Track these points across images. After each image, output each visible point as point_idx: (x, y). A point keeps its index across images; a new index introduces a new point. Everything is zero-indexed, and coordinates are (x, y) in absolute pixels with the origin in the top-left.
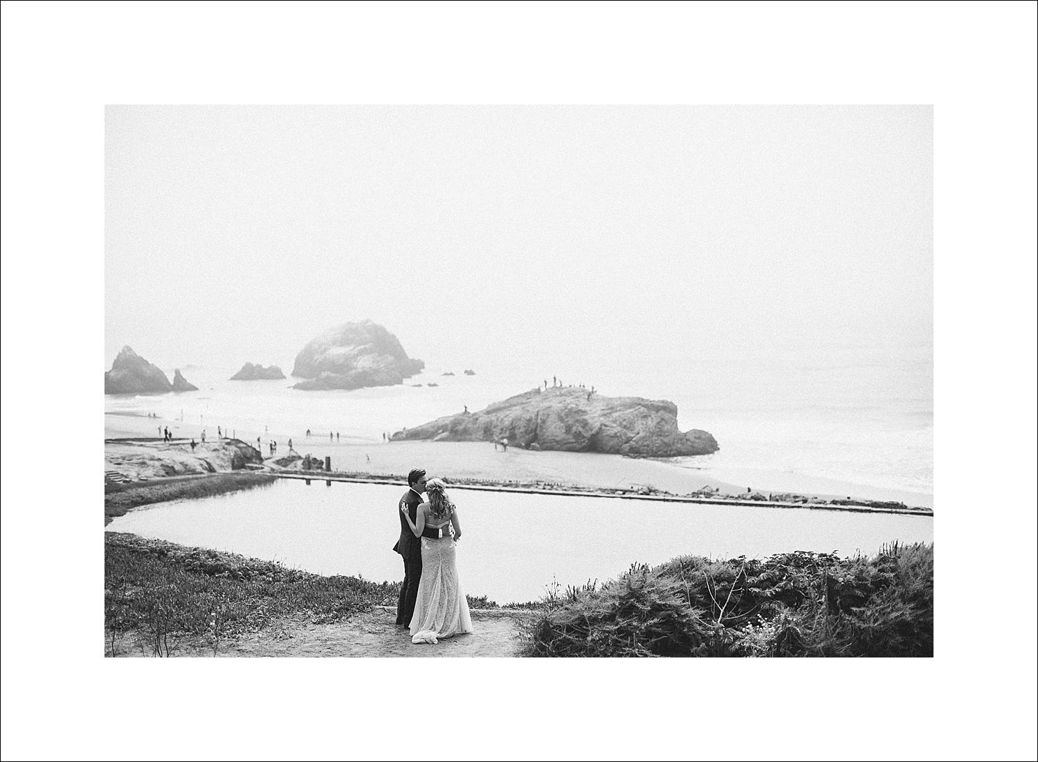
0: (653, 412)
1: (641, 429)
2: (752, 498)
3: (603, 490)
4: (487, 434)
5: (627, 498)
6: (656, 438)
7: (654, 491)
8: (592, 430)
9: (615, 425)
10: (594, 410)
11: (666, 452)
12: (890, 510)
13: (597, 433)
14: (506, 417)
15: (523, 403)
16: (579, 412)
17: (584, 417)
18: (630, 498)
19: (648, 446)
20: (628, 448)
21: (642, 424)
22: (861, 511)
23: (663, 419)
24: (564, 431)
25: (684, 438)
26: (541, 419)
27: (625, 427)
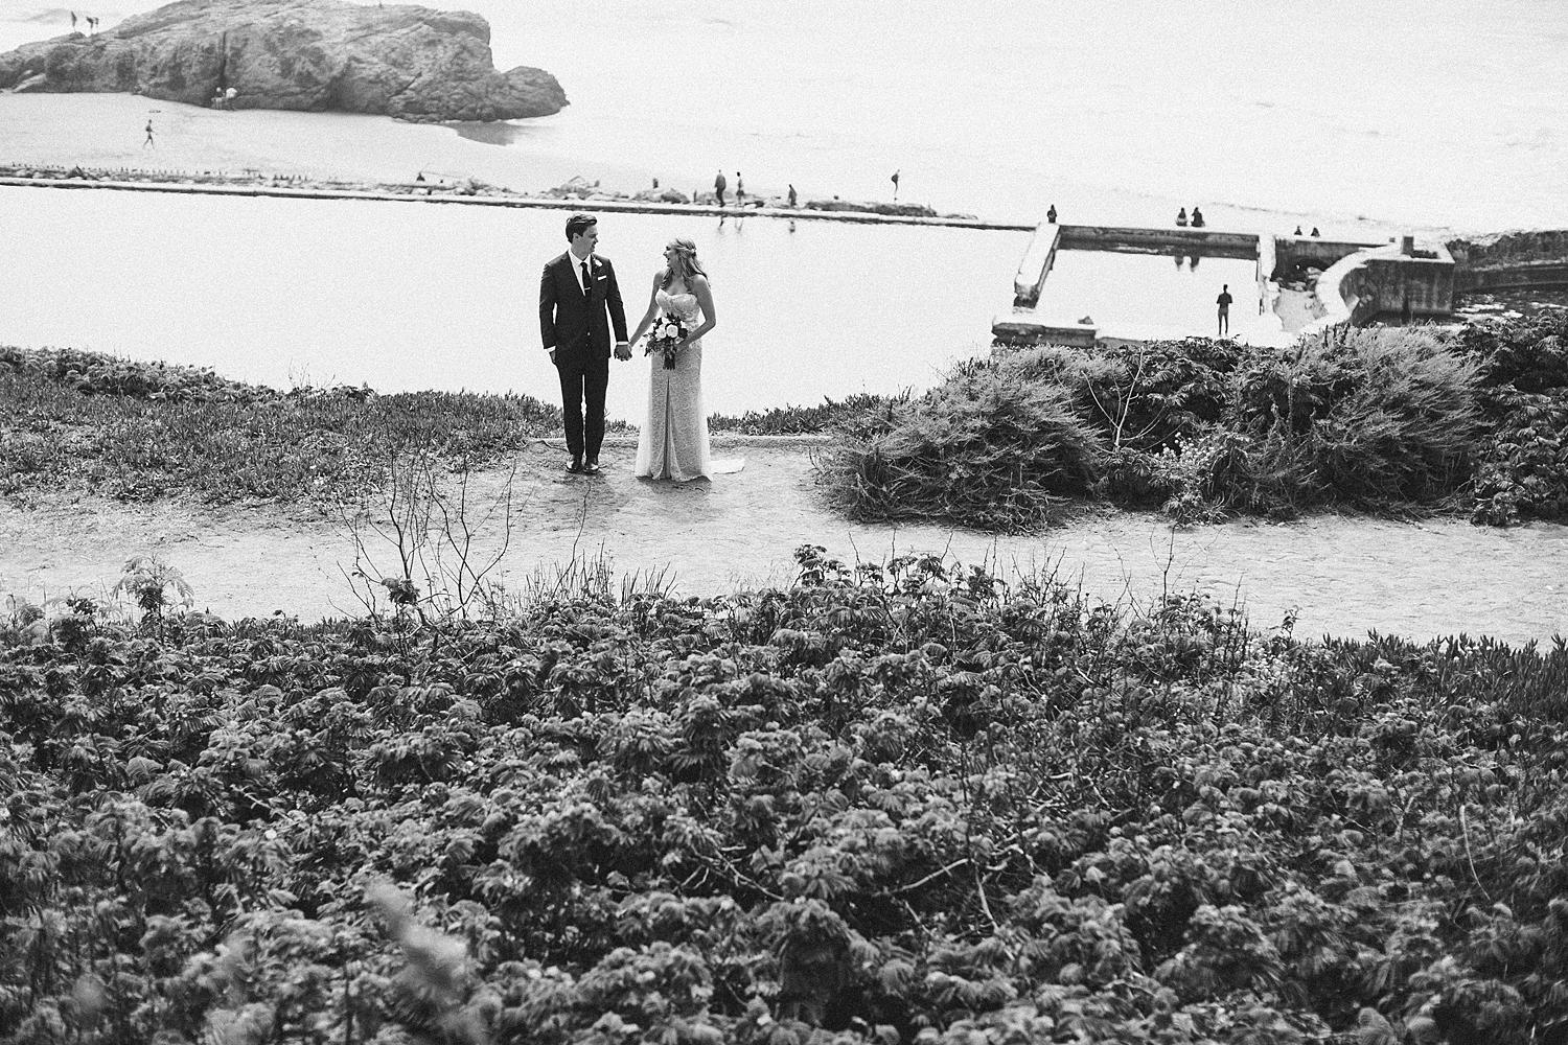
0: (445, 34)
1: (425, 67)
2: (665, 199)
3: (389, 188)
4: (125, 77)
5: (437, 202)
6: (454, 84)
7: (481, 187)
8: (331, 69)
9: (375, 60)
10: (335, 30)
11: (473, 110)
12: (910, 219)
13: (343, 74)
14: (160, 43)
15: (192, 18)
16: (303, 34)
17: (318, 44)
18: (443, 201)
19: (439, 99)
20: (403, 103)
21: (427, 57)
22: (863, 221)
23: (464, 48)
24: (277, 71)
25: (502, 83)
26: (232, 48)
27: (394, 63)
